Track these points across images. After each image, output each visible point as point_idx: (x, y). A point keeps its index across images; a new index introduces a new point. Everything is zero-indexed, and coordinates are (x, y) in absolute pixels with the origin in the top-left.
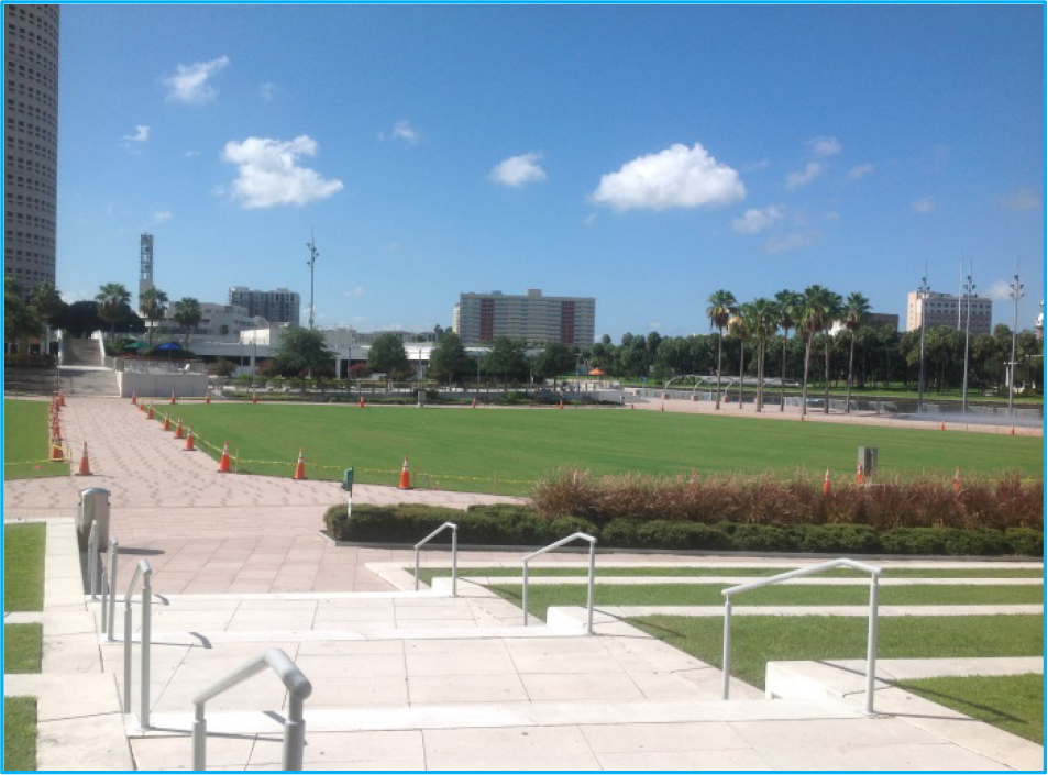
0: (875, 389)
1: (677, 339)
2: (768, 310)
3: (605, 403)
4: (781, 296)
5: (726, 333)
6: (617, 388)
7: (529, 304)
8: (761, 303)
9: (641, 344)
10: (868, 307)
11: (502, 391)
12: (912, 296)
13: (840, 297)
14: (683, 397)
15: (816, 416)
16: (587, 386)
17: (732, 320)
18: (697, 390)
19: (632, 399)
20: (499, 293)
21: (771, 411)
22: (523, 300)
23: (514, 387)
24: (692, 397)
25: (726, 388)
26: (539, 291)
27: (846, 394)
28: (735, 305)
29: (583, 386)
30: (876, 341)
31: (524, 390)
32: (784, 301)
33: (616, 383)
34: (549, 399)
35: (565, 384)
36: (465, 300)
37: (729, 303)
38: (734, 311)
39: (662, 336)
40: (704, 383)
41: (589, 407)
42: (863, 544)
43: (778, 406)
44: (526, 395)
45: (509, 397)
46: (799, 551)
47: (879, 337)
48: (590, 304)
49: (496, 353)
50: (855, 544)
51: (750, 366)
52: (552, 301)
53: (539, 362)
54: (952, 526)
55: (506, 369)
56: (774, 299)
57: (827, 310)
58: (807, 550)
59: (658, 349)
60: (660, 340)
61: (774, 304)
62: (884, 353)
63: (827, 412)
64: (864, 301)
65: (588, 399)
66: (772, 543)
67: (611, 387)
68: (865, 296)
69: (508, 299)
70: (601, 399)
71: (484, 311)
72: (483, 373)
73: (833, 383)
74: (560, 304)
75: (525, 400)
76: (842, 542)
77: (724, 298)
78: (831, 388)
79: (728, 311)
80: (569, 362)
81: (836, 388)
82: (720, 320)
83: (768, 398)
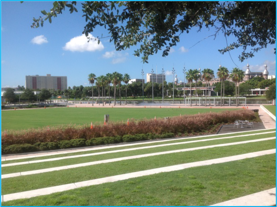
0: (138, 98)
1: (88, 87)
2: (104, 78)
3: (61, 106)
4: (107, 75)
5: (94, 85)
6: (66, 101)
7: (48, 78)
8: (102, 77)
9: (78, 89)
10: (129, 77)
11: (28, 104)
12: (147, 74)
13: (122, 75)
14: (86, 103)
15: (118, 106)
16: (55, 101)
17: (95, 81)
18: (89, 101)
19: (70, 104)
20: (38, 75)
21: (107, 106)
22: (45, 77)
23: (31, 103)
24: (88, 103)
25: (97, 100)
26: (50, 75)
27: (126, 100)
28: (95, 77)
29: (54, 101)
30: (137, 86)
31: (35, 104)
32: (108, 76)
33: (66, 100)
34: (42, 106)
35: (51, 101)
36: (27, 78)
37: (94, 77)
38: (95, 79)
39: (83, 86)
40: (91, 99)
41: (55, 107)
42: (79, 144)
43: (109, 104)
44: (35, 105)
45: (30, 106)
46: (60, 149)
47: (138, 85)
48: (65, 78)
49: (25, 93)
50: (77, 144)
51: (107, 94)
52: (54, 77)
53: (40, 95)
54: (108, 136)
55: (28, 98)
56: (106, 76)
57: (118, 78)
58: (62, 148)
59: (83, 90)
60: (83, 87)
61: (105, 77)
62: (139, 89)
63: (121, 105)
64: (128, 76)
65: (55, 105)
66: (51, 148)
67: (64, 101)
68: (128, 74)
69: (40, 77)
70: (60, 105)
71: (34, 81)
72: (21, 99)
73: (128, 97)
74: (56, 78)
75: (34, 107)
76: (73, 144)
77: (92, 76)
78: (127, 98)
79: (94, 79)
80: (49, 95)
81: (128, 98)
82: (92, 82)
83: (107, 102)
